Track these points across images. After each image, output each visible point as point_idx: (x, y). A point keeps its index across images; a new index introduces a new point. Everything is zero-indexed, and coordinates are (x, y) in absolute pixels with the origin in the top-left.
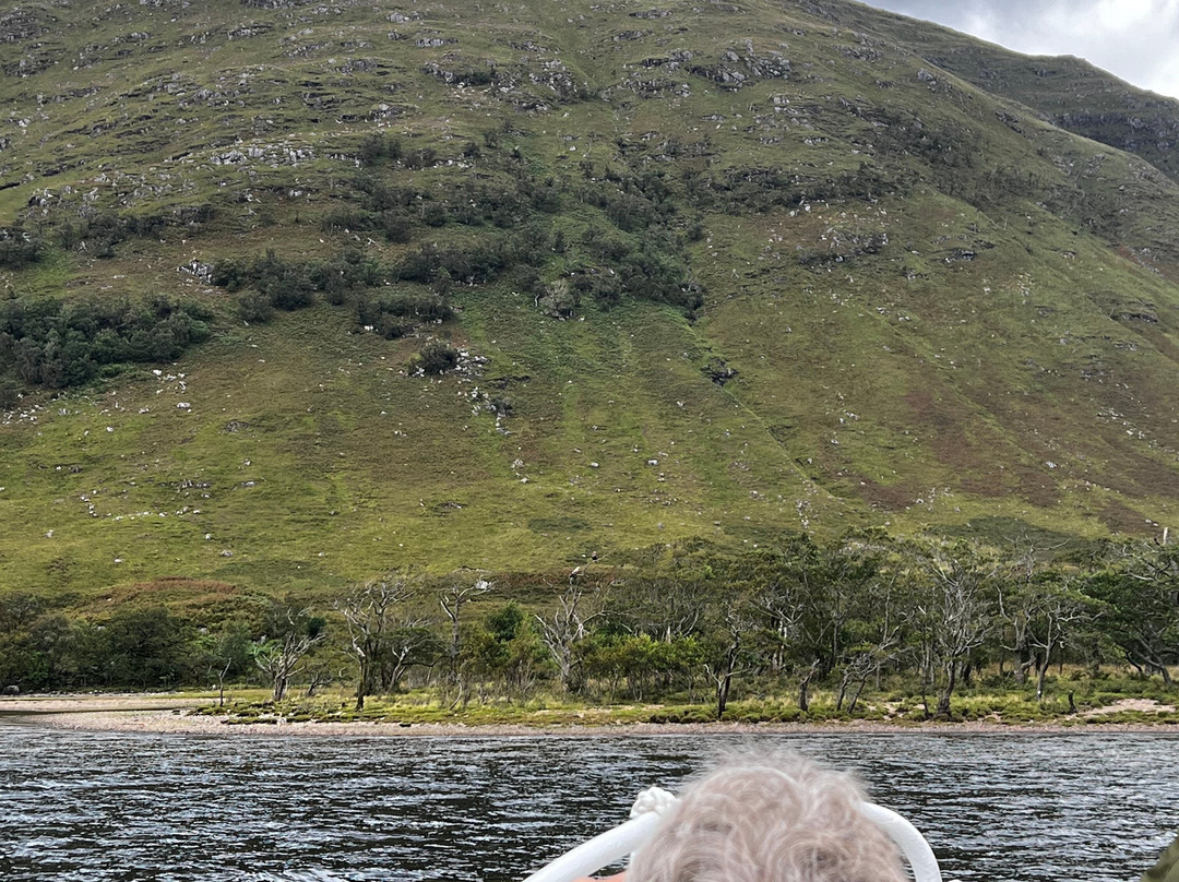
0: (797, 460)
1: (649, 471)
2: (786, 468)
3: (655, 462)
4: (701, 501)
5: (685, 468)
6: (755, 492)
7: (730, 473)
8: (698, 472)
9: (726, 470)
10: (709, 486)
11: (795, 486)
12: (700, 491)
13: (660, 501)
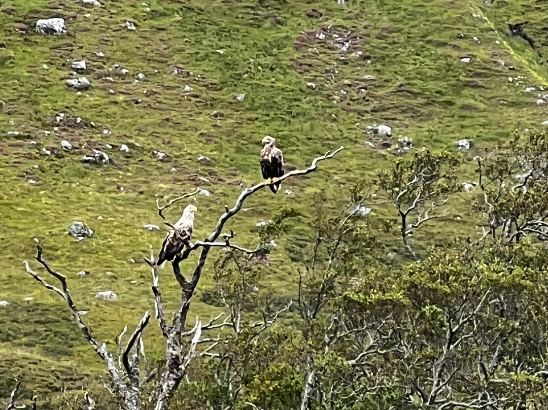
0: (516, 29)
1: (40, 52)
2: (482, 53)
3: (58, 24)
4: (207, 152)
5: (156, 45)
6: (384, 129)
7: (303, 67)
8: (199, 59)
9: (290, 54)
10: (234, 105)
11: (512, 113)
12: (204, 121)
13: (76, 151)
